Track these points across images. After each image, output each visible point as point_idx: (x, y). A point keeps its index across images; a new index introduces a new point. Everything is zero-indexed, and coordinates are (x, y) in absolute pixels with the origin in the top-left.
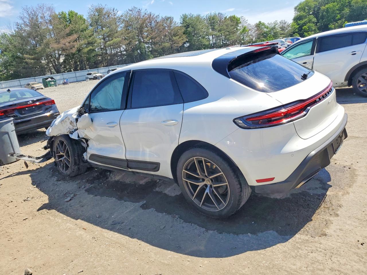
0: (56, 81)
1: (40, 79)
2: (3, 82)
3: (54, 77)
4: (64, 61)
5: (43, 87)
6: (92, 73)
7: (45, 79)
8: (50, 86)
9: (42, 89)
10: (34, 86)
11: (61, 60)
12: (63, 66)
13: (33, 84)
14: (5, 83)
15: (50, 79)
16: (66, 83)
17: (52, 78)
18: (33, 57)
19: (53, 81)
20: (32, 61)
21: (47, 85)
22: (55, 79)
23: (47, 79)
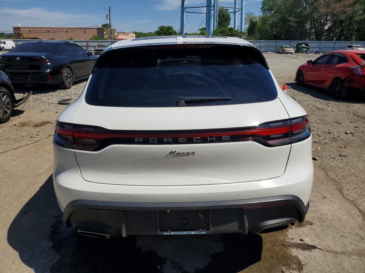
0: (309, 48)
1: (294, 43)
2: (263, 41)
3: (309, 44)
4: (330, 28)
5: (293, 52)
6: (354, 45)
7: (299, 44)
8: (301, 53)
9: (292, 53)
10: (286, 49)
11: (326, 27)
12: (326, 33)
13: (285, 48)
14: (264, 42)
15: (304, 45)
16: (318, 53)
17: (306, 45)
18: (297, 20)
19: (306, 48)
20: (295, 24)
21: (299, 50)
22: (309, 46)
23: (302, 44)
